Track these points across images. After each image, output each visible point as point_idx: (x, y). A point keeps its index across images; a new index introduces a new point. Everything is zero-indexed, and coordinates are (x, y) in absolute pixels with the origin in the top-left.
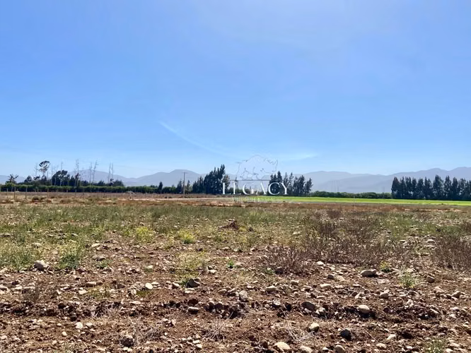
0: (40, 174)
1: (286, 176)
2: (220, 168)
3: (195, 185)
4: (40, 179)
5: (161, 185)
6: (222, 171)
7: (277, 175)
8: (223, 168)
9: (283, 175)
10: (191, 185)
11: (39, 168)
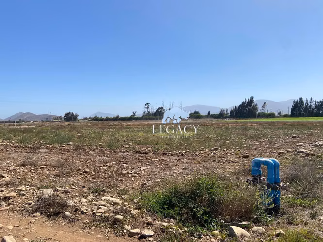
0: (146, 110)
1: (307, 100)
2: (250, 98)
3: (232, 112)
4: (146, 113)
5: (209, 113)
6: (251, 100)
7: (299, 100)
8: (252, 98)
9: (304, 100)
10: (229, 112)
11: (145, 107)
